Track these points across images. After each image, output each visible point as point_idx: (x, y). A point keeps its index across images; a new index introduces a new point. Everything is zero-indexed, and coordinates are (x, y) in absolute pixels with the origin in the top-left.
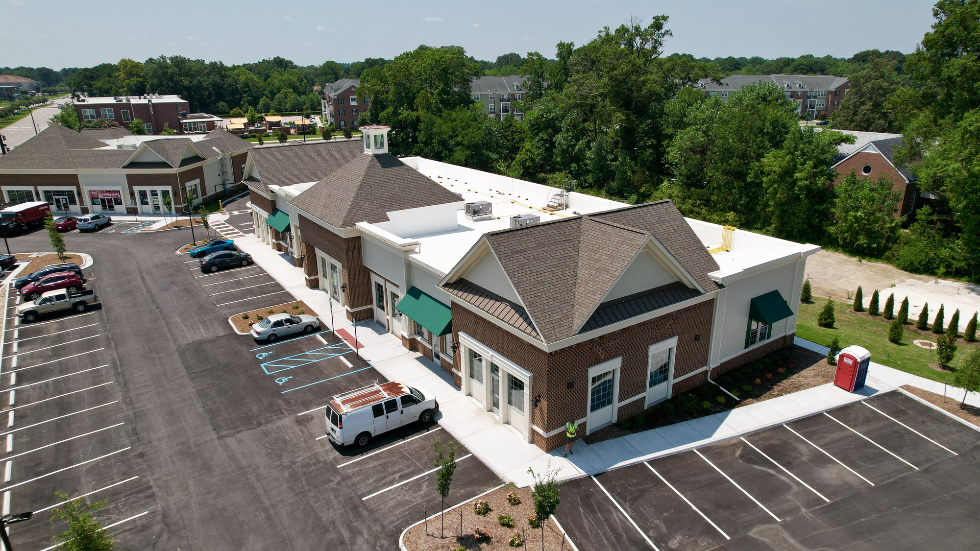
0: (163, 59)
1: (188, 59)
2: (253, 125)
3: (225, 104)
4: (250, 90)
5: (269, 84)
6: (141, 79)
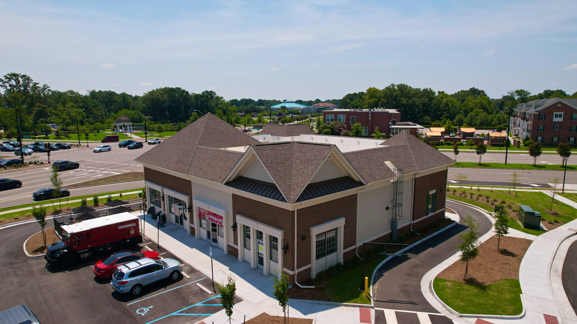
0: (393, 86)
1: (409, 87)
2: (449, 134)
3: (429, 118)
4: (449, 109)
5: (464, 105)
6: (377, 99)
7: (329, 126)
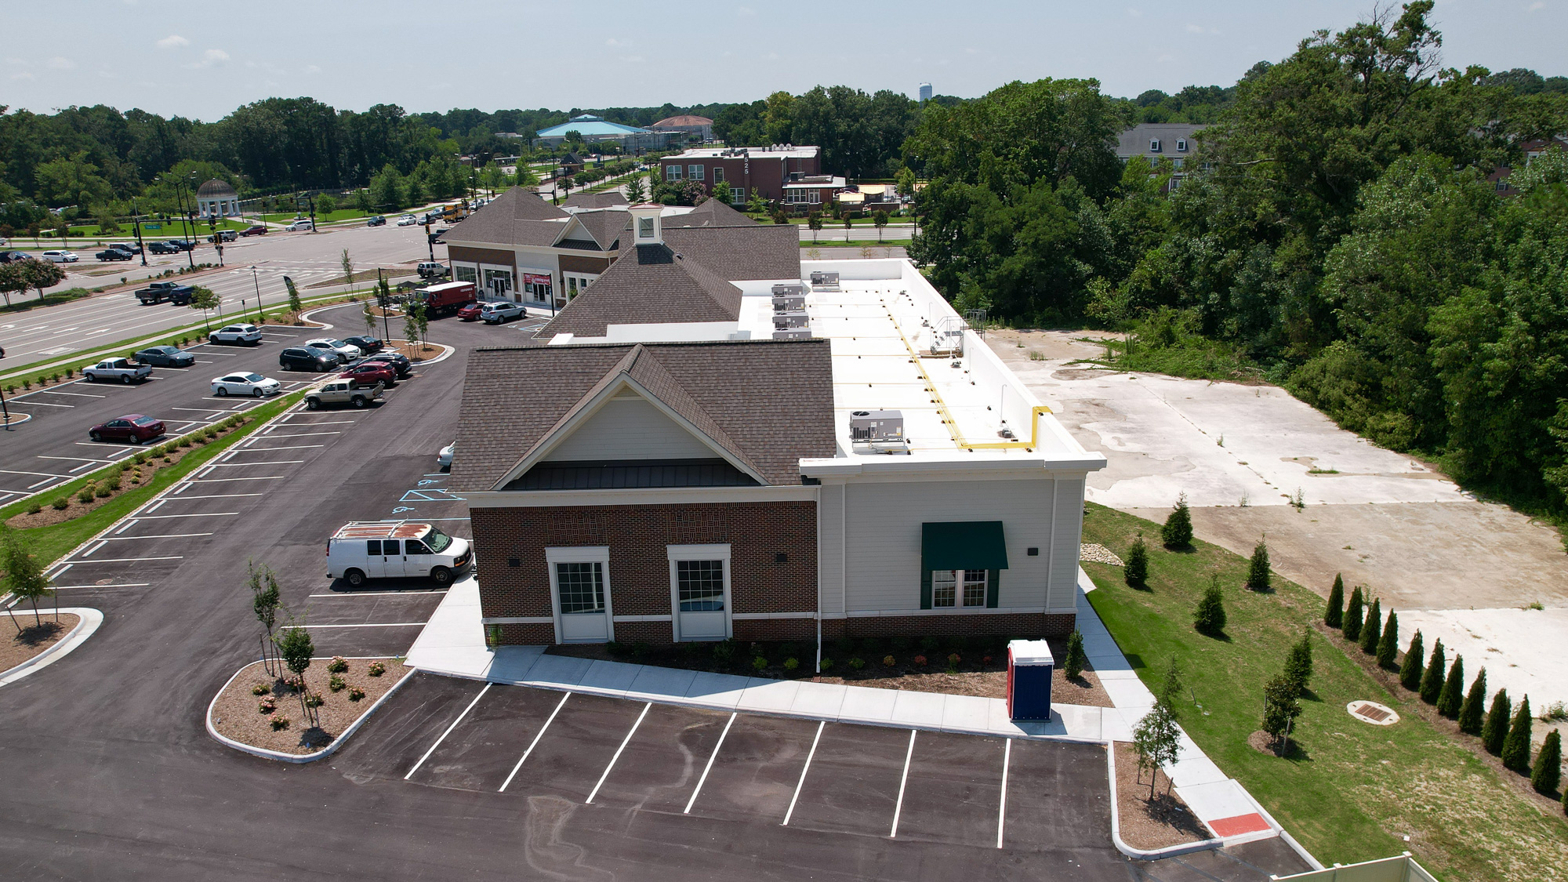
0: (820, 90)
6: (789, 121)
7: (672, 187)
